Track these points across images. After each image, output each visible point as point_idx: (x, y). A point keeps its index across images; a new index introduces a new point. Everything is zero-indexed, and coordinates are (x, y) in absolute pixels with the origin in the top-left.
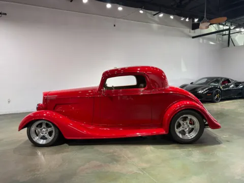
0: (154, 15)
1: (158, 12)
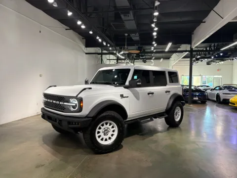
0: (66, 29)
1: (69, 28)
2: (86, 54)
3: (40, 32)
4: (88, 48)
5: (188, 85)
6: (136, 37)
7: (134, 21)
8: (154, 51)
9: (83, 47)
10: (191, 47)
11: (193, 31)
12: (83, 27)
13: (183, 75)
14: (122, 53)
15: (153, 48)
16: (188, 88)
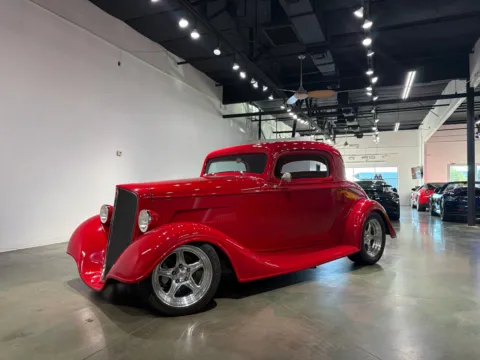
0: (179, 64)
1: (183, 60)
2: (225, 117)
3: (119, 64)
4: (229, 106)
5: (466, 179)
6: (327, 66)
7: (314, 16)
8: (375, 99)
9: (217, 102)
10: (468, 85)
11: (472, 46)
12: (195, 35)
13: (453, 164)
14: (293, 100)
15: (369, 89)
16: (465, 186)
